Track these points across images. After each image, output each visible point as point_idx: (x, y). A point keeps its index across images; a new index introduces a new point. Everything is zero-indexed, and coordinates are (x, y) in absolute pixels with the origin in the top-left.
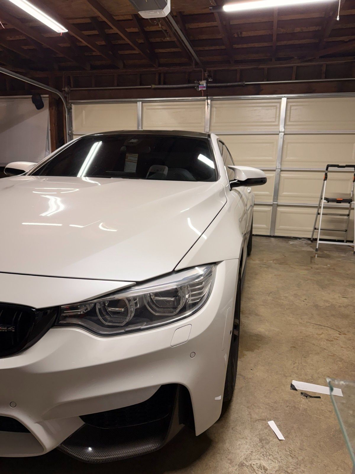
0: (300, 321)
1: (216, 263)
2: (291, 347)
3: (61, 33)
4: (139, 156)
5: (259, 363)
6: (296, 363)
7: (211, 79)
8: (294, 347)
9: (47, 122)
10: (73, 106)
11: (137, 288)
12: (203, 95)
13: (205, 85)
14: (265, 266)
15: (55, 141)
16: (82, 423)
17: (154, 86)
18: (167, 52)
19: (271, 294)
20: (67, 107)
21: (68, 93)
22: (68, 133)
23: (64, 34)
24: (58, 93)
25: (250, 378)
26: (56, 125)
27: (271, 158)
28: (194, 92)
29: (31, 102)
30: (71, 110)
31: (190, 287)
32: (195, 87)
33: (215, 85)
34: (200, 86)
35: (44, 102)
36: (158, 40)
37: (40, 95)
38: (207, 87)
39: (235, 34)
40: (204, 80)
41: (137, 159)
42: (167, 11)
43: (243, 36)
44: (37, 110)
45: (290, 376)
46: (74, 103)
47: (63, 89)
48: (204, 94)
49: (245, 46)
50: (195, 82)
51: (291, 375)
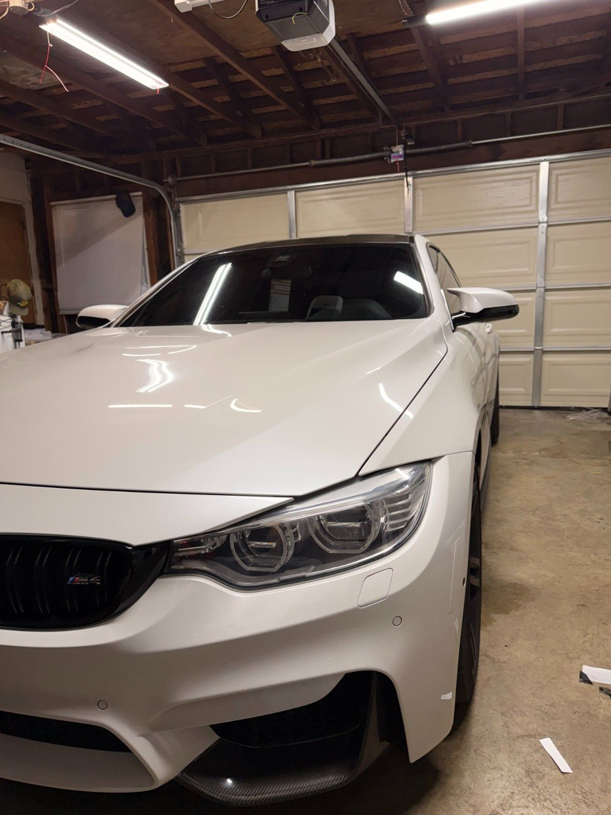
0: (593, 557)
1: (431, 461)
2: (578, 606)
3: (156, 90)
4: (292, 283)
5: (520, 635)
6: (588, 634)
7: (411, 142)
8: (583, 605)
9: (141, 236)
10: (182, 207)
11: (296, 507)
12: (398, 170)
13: (401, 153)
14: (525, 461)
15: (155, 268)
16: (215, 737)
17: (313, 162)
18: (333, 102)
19: (538, 512)
20: (172, 210)
21: (172, 187)
22: (176, 252)
23: (162, 90)
24: (156, 186)
25: (504, 662)
26: (156, 239)
27: (526, 269)
28: (383, 167)
29: (115, 205)
30: (180, 214)
31: (386, 504)
32: (384, 157)
33: (418, 150)
34: (392, 155)
35: (134, 203)
36: (318, 84)
37: (128, 193)
38: (406, 155)
39: (449, 60)
40: (399, 144)
41: (289, 289)
42: (329, 35)
43: (464, 61)
44: (124, 217)
45: (579, 658)
46: (183, 202)
47: (164, 181)
48: (400, 168)
49: (469, 78)
50: (384, 149)
51: (579, 656)
